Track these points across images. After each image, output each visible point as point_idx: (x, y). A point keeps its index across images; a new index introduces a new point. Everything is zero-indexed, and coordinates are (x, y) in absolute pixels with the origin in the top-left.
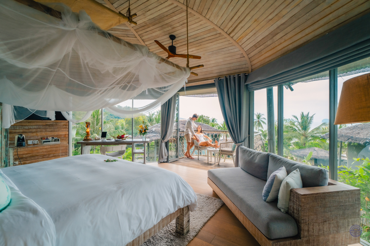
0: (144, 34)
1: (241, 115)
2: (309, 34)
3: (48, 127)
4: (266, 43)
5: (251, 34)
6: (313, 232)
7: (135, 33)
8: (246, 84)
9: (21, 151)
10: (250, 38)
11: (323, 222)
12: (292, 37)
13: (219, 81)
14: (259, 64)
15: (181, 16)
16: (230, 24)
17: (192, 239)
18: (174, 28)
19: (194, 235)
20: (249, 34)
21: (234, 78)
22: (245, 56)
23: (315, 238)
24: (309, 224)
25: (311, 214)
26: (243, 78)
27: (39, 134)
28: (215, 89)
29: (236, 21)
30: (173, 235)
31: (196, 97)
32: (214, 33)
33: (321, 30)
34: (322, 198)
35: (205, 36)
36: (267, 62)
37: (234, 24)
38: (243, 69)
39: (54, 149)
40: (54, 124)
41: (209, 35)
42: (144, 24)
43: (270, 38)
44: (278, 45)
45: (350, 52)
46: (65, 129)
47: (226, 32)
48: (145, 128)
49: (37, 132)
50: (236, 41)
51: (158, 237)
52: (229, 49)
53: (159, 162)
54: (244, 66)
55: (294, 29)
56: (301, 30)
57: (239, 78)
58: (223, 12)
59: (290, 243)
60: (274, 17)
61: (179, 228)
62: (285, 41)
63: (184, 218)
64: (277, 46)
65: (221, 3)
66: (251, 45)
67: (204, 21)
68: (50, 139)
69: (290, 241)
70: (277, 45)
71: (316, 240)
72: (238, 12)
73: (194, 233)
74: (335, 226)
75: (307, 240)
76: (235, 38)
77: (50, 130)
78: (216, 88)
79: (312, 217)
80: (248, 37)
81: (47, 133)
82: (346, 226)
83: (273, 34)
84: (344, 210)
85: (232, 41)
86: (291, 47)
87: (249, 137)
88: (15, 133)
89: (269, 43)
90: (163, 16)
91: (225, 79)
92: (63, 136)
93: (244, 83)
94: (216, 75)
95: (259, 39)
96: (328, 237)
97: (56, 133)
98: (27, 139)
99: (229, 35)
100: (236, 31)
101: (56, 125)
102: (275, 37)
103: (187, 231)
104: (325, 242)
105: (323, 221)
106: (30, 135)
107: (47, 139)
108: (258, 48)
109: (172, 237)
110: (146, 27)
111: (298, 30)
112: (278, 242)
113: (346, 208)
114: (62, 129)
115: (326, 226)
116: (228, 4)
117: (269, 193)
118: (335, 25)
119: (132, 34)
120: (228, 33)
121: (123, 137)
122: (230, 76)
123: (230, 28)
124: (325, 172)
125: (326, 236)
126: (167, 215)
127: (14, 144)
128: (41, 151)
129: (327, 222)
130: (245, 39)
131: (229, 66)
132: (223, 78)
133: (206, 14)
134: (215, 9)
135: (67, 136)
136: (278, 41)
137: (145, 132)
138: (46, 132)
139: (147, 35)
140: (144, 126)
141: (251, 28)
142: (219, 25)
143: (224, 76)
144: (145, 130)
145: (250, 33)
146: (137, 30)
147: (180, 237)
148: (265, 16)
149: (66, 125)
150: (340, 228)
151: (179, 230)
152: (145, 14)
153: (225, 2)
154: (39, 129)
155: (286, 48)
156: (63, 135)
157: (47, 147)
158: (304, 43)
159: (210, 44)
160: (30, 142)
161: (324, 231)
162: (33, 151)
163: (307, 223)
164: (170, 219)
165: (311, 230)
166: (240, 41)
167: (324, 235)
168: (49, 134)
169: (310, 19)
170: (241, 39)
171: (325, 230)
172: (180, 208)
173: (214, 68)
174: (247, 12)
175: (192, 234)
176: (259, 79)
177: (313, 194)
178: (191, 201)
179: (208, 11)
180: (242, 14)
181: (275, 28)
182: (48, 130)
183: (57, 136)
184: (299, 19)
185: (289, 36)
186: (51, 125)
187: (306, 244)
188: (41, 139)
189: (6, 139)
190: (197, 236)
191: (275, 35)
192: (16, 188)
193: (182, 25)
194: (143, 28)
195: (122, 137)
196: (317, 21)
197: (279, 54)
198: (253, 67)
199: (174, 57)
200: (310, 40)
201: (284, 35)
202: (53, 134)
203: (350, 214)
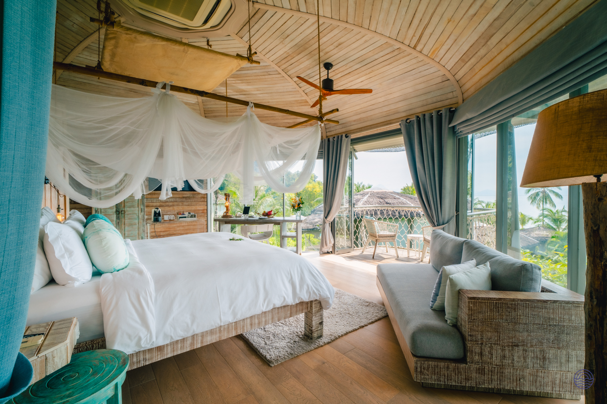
0: (289, 68)
1: (443, 179)
2: (543, 29)
3: (184, 200)
4: (479, 54)
5: (450, 42)
6: (492, 358)
7: (276, 68)
8: (451, 125)
9: (159, 227)
10: (449, 49)
11: (512, 346)
12: (517, 38)
13: (407, 124)
14: (472, 90)
15: (333, 35)
16: (411, 32)
17: (322, 346)
18: (327, 53)
19: (326, 342)
20: (446, 43)
21: (431, 117)
22: (449, 78)
23: (495, 368)
24: (482, 344)
25: (487, 329)
26: (446, 115)
27: (175, 208)
28: (401, 139)
29: (418, 26)
30: (299, 337)
31: (385, 151)
32: (390, 50)
33: (561, 21)
34: (508, 307)
35: (376, 57)
36: (484, 85)
37: (417, 31)
38: (449, 100)
39: (192, 227)
40: (191, 196)
41: (382, 54)
42: (285, 55)
43: (483, 44)
44: (498, 55)
45: (594, 58)
46: (203, 203)
47: (408, 45)
48: (298, 202)
49: (173, 206)
50: (428, 56)
51: (281, 336)
52: (420, 70)
53: (322, 253)
54: (450, 95)
55: (516, 24)
56: (530, 24)
57: (440, 116)
58: (393, 18)
59: (446, 366)
60: (478, 10)
61: (308, 330)
62: (507, 46)
63: (314, 317)
64: (496, 56)
65: (386, 5)
66: (455, 59)
67: (370, 35)
68: (186, 214)
69: (446, 364)
70: (496, 54)
71: (496, 371)
72: (416, 13)
73: (327, 340)
74: (537, 357)
75: (479, 369)
76: (425, 51)
77: (187, 204)
78: (403, 137)
79: (489, 334)
80: (445, 47)
81: (184, 207)
82: (563, 360)
83: (486, 37)
84: (558, 334)
85: (421, 57)
86: (517, 55)
87: (457, 216)
88: (152, 206)
89: (483, 52)
90: (308, 40)
91: (415, 121)
92: (201, 212)
93: (447, 125)
94: (404, 114)
95: (465, 48)
96: (523, 372)
97: (193, 208)
98: (164, 213)
99: (414, 48)
100: (423, 41)
101: (194, 197)
102: (490, 41)
103: (319, 335)
104: (515, 378)
105: (511, 344)
106: (167, 209)
107: (183, 214)
108: (467, 62)
109: (297, 339)
110: (289, 58)
111: (523, 25)
112: (427, 361)
113: (563, 331)
114: (200, 203)
115: (518, 353)
116: (397, 6)
117: (438, 295)
118: (581, 9)
119: (273, 70)
120: (412, 45)
121: (271, 215)
122: (424, 115)
123: (412, 38)
124: (532, 269)
125: (517, 369)
126: (282, 304)
127: (151, 219)
128: (178, 229)
129: (521, 348)
130: (442, 52)
131: (424, 98)
132: (414, 119)
133: (368, 25)
134: (380, 16)
135: (205, 211)
136: (495, 47)
137: (299, 208)
138: (182, 206)
139: (293, 68)
140: (297, 199)
141: (446, 34)
142: (394, 36)
143: (414, 116)
144: (299, 204)
145: (448, 41)
146: (279, 64)
147: (307, 341)
148: (461, 12)
149: (204, 198)
150: (550, 362)
151: (307, 333)
152: (283, 42)
153: (391, 3)
154: (176, 202)
155: (510, 58)
156: (201, 210)
157: (184, 224)
158: (536, 46)
159: (388, 67)
160: (166, 218)
161: (513, 360)
162: (170, 228)
163: (480, 342)
164: (289, 312)
165: (487, 354)
166: (436, 56)
167: (513, 366)
168: (186, 208)
169: (539, 3)
170: (437, 52)
171: (515, 360)
172: (302, 301)
173: (400, 105)
174: (431, 11)
175: (325, 339)
176: (469, 116)
177: (491, 298)
178: (320, 294)
179: (370, 20)
180: (423, 15)
181: (486, 26)
182: (185, 203)
183: (194, 211)
184: (522, 7)
185: (511, 37)
186: (188, 197)
187: (476, 373)
188: (178, 214)
189: (143, 213)
190: (330, 344)
191: (490, 39)
192: (136, 256)
193: (337, 47)
194: (286, 60)
195: (268, 214)
196: (551, 5)
197: (500, 68)
198: (466, 95)
199: (331, 95)
200: (546, 39)
201: (503, 36)
202: (190, 208)
203: (572, 341)
